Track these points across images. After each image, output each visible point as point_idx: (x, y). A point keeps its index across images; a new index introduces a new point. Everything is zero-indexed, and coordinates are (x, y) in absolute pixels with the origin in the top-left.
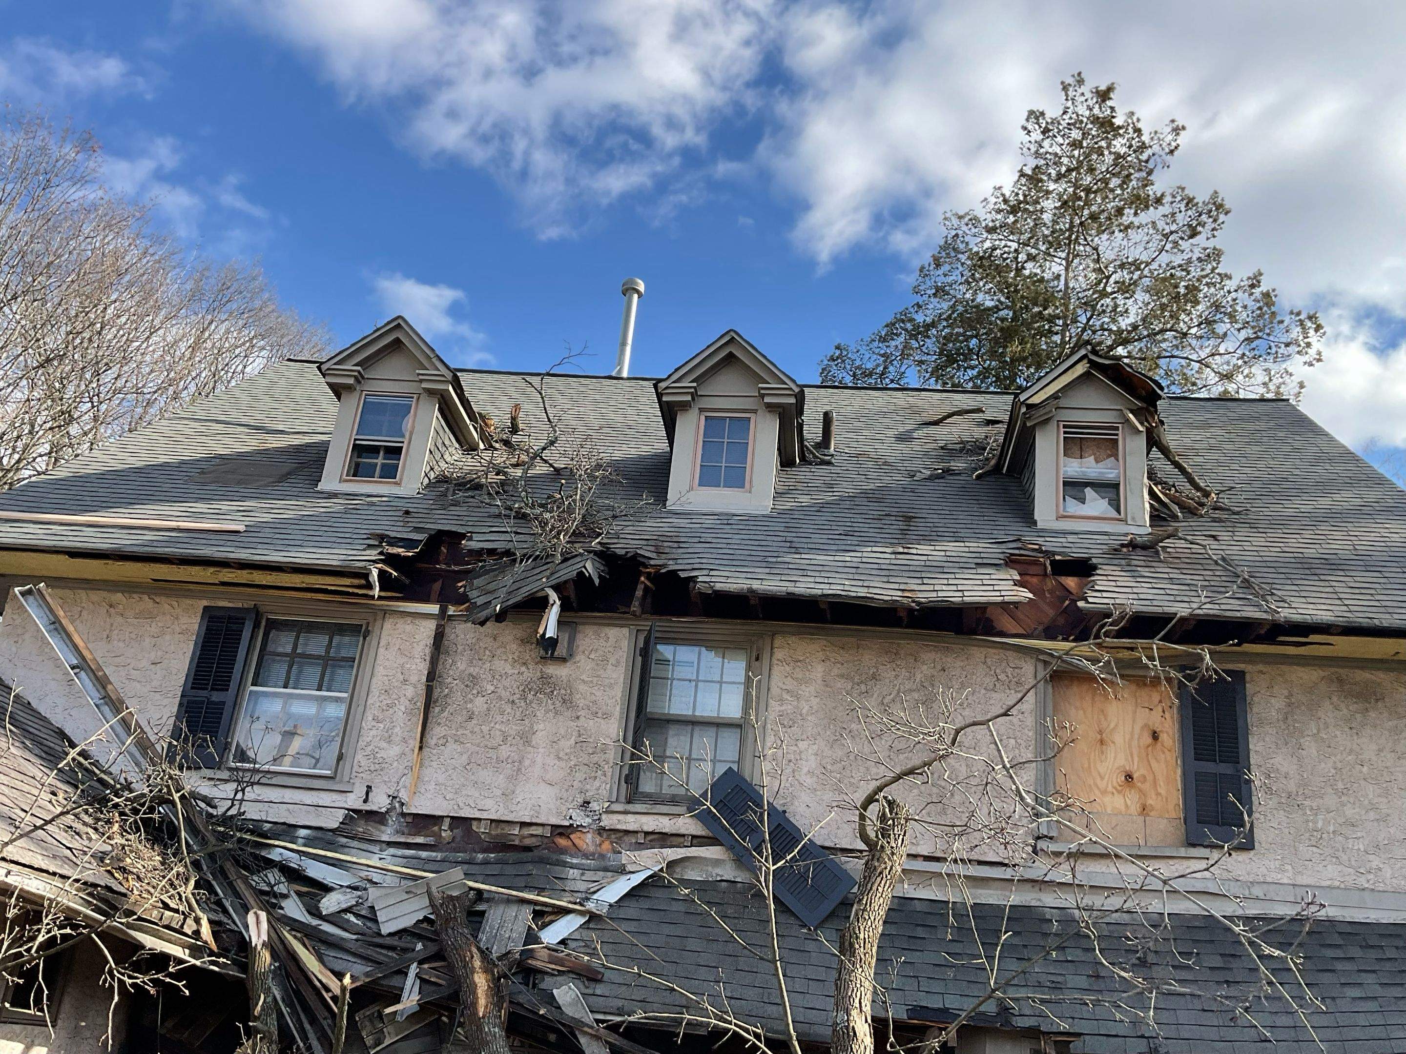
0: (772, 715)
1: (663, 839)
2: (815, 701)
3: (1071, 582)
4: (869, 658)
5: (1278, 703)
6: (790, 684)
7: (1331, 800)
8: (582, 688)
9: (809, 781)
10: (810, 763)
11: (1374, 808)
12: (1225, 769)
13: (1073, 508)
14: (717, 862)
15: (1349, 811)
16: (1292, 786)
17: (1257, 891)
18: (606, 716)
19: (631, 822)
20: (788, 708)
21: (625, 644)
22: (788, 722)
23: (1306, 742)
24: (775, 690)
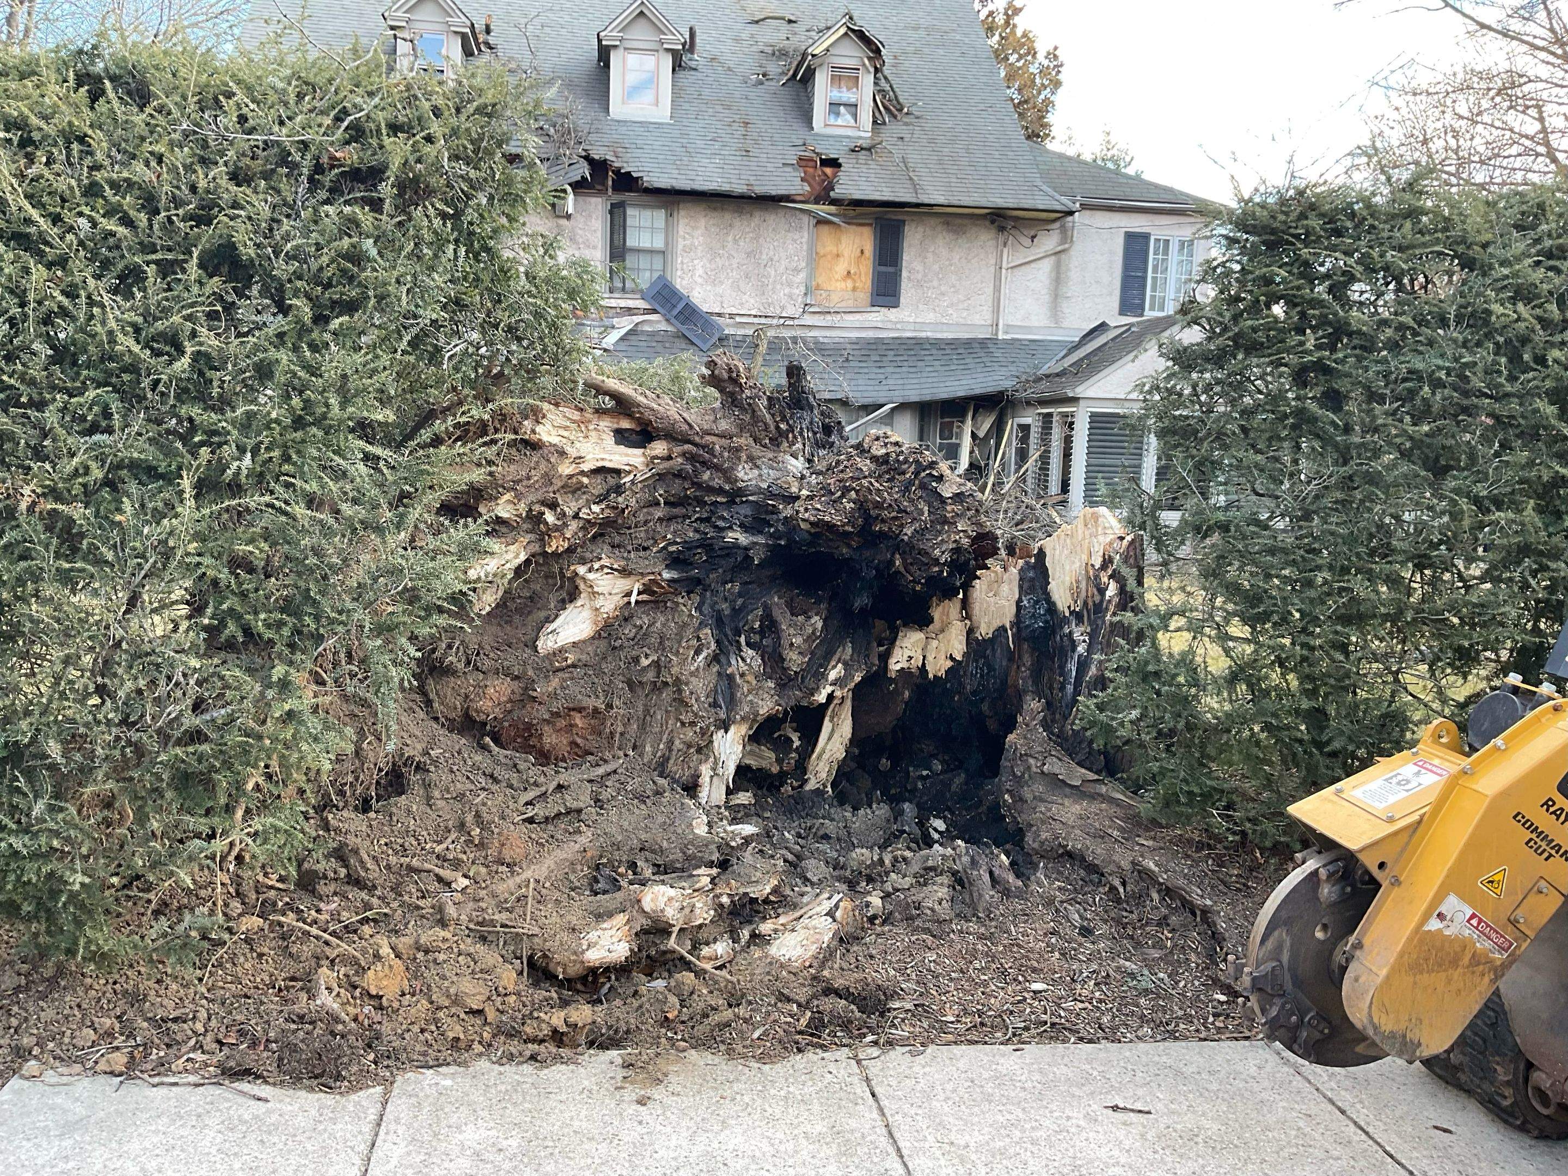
0: (680, 247)
1: (630, 311)
2: (701, 239)
3: (828, 171)
4: (728, 216)
5: (918, 236)
6: (688, 230)
7: (935, 283)
8: (580, 232)
9: (700, 280)
10: (700, 271)
11: (954, 286)
12: (891, 269)
13: (832, 121)
14: (658, 322)
15: (943, 288)
16: (919, 276)
17: (899, 326)
18: (595, 248)
19: (613, 303)
20: (688, 242)
21: (600, 207)
22: (687, 250)
23: (930, 255)
24: (681, 233)
